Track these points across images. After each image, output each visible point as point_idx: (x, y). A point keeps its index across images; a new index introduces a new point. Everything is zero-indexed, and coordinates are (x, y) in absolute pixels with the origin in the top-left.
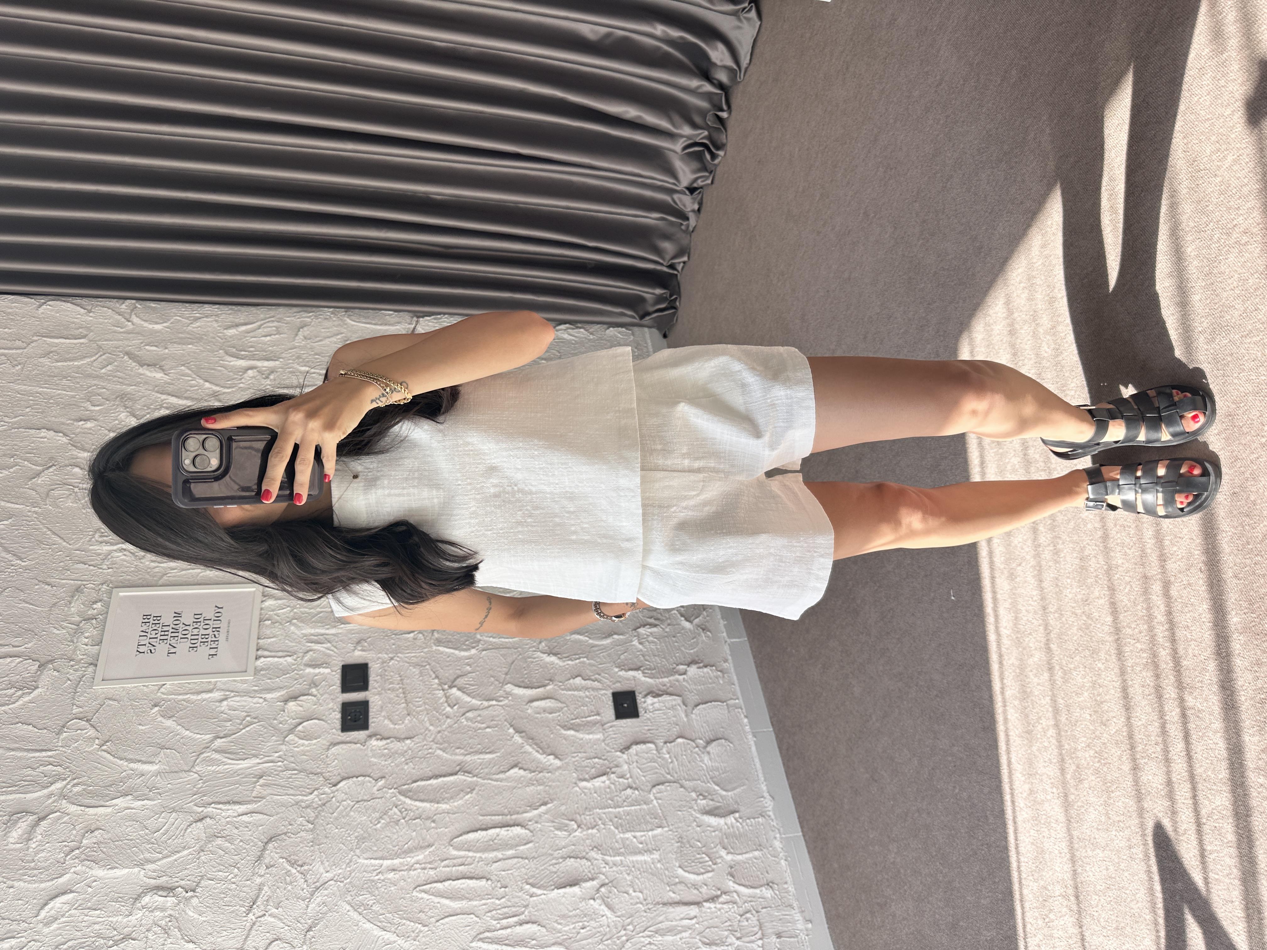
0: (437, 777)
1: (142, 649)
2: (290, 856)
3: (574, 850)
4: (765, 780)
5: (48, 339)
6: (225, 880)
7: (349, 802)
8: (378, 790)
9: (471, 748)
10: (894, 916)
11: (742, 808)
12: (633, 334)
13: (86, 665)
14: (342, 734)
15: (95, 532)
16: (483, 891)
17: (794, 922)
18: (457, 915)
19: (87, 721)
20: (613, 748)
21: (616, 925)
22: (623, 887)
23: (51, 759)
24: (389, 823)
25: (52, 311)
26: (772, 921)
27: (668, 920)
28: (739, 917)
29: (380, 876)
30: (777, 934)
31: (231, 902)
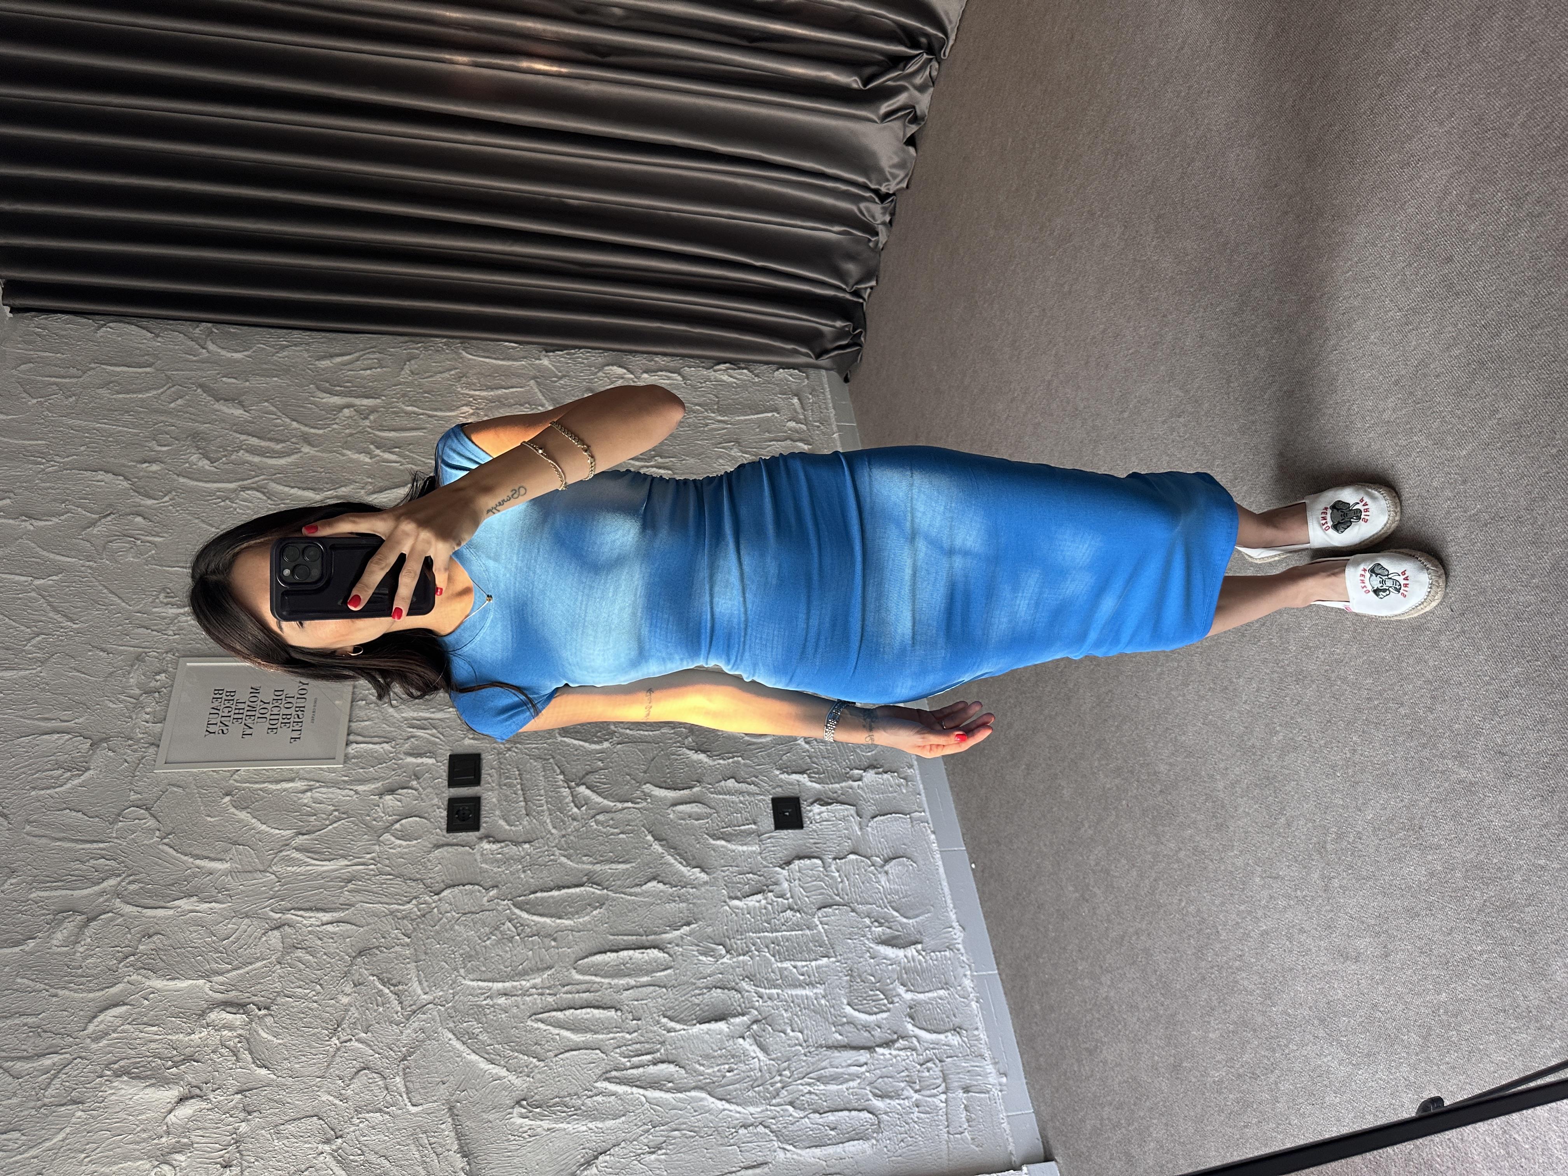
0: (559, 888)
1: (212, 729)
2: (381, 973)
3: (721, 980)
4: (954, 908)
5: (109, 367)
6: (304, 997)
7: (454, 914)
8: (489, 901)
9: (601, 856)
10: (1105, 1062)
11: (926, 940)
12: (807, 377)
13: (146, 745)
14: (447, 835)
15: (160, 592)
16: (610, 1024)
17: (986, 1075)
18: (580, 1049)
19: (146, 809)
20: (771, 863)
21: (769, 1069)
22: (779, 1025)
23: (103, 852)
24: (500, 940)
25: (112, 334)
26: (959, 1073)
27: (832, 1066)
28: (919, 1067)
29: (488, 1001)
30: (963, 1089)
31: (311, 1023)
